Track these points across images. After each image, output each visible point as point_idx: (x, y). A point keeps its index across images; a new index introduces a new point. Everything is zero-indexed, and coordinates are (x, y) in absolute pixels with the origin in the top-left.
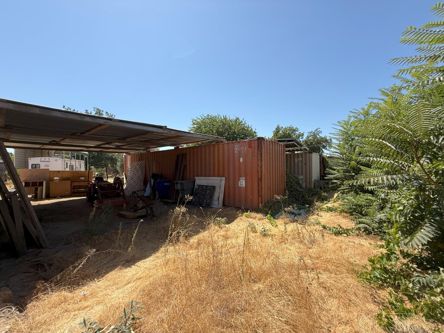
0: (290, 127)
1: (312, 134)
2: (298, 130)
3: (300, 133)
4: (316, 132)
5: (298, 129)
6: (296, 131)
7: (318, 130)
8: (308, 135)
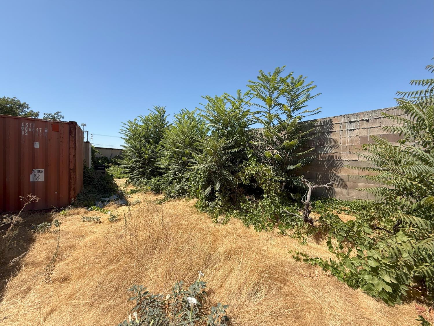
0: (12, 99)
1: (51, 117)
2: (27, 107)
3: (33, 111)
4: (56, 115)
5: (28, 105)
6: (25, 107)
7: (59, 114)
8: (45, 117)
